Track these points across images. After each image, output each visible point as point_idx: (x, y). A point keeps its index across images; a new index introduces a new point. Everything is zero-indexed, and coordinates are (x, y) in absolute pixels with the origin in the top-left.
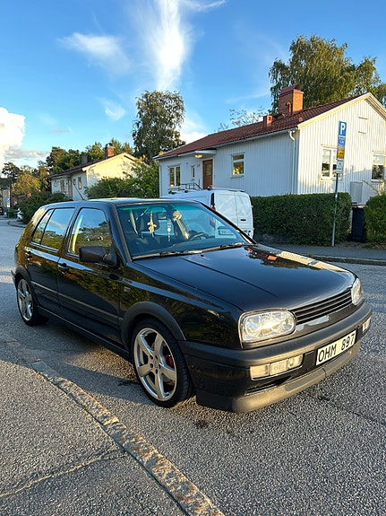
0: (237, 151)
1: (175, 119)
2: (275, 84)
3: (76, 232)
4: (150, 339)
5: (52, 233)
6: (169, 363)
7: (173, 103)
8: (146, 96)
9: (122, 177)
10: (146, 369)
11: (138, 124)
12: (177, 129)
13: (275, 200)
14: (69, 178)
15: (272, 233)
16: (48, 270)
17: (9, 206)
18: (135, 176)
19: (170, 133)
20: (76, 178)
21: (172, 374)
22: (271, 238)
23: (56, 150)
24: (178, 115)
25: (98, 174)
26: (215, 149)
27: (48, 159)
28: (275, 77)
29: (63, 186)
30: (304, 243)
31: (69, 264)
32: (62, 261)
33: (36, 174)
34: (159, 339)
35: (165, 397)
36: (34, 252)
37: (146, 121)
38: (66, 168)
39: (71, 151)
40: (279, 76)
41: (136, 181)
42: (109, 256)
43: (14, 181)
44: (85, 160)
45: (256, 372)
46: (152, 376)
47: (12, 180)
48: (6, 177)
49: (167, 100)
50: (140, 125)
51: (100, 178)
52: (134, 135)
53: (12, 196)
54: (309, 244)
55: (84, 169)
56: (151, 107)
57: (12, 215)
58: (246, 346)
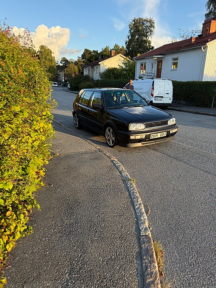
0: (175, 56)
1: (149, 33)
2: (208, 12)
3: (93, 99)
4: (109, 130)
5: (85, 99)
6: (113, 136)
7: (148, 24)
8: (134, 21)
9: (118, 67)
10: (108, 138)
11: (128, 37)
12: (150, 39)
13: (188, 84)
14: (92, 67)
15: (184, 100)
16: (83, 111)
17: (63, 81)
18: (124, 67)
19: (146, 42)
20: (95, 67)
21: (114, 139)
22: (184, 102)
23: (86, 50)
24: (151, 31)
25: (106, 66)
26: (164, 55)
27: (82, 56)
28: (209, 8)
29: (89, 71)
30: (199, 106)
31: (90, 109)
32: (88, 108)
33: (76, 63)
34: (111, 130)
35: (112, 145)
36: (80, 105)
37: (133, 35)
38: (91, 62)
39: (94, 51)
40: (211, 7)
41: (124, 70)
42: (100, 107)
43: (66, 67)
44: (100, 58)
45: (132, 137)
46: (109, 140)
47: (65, 67)
48: (62, 65)
49: (145, 23)
50: (130, 37)
51: (107, 68)
52: (126, 43)
53: (65, 75)
54: (201, 106)
55: (99, 63)
56: (136, 27)
57: (65, 85)
58: (130, 131)
